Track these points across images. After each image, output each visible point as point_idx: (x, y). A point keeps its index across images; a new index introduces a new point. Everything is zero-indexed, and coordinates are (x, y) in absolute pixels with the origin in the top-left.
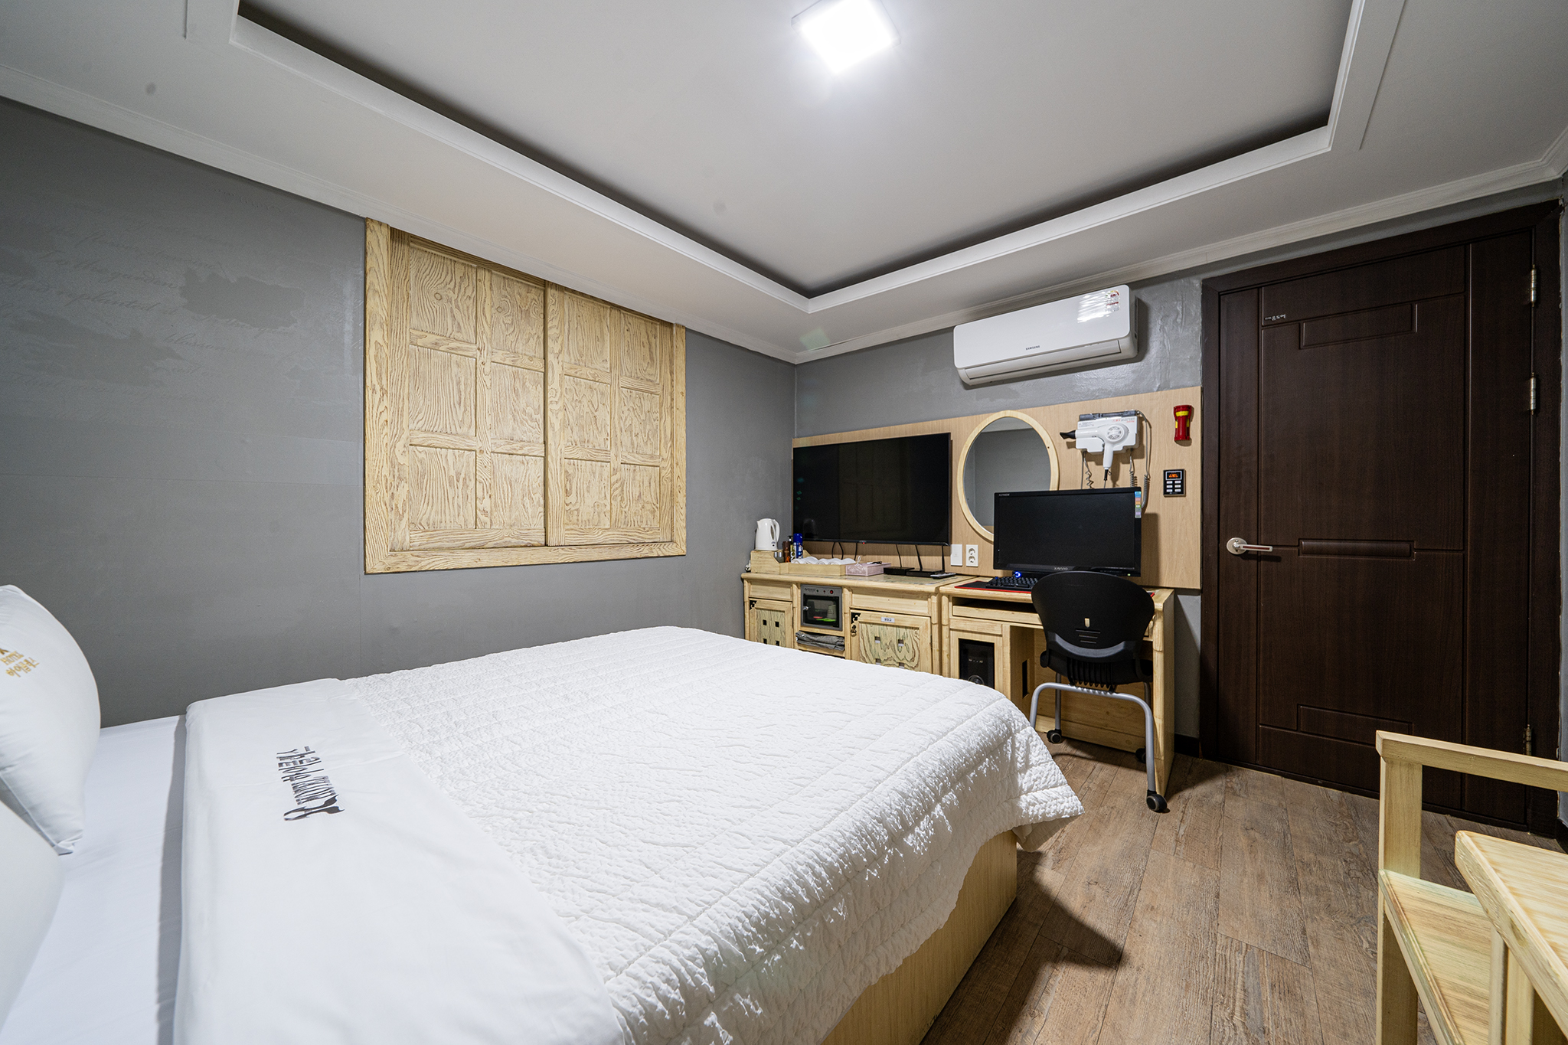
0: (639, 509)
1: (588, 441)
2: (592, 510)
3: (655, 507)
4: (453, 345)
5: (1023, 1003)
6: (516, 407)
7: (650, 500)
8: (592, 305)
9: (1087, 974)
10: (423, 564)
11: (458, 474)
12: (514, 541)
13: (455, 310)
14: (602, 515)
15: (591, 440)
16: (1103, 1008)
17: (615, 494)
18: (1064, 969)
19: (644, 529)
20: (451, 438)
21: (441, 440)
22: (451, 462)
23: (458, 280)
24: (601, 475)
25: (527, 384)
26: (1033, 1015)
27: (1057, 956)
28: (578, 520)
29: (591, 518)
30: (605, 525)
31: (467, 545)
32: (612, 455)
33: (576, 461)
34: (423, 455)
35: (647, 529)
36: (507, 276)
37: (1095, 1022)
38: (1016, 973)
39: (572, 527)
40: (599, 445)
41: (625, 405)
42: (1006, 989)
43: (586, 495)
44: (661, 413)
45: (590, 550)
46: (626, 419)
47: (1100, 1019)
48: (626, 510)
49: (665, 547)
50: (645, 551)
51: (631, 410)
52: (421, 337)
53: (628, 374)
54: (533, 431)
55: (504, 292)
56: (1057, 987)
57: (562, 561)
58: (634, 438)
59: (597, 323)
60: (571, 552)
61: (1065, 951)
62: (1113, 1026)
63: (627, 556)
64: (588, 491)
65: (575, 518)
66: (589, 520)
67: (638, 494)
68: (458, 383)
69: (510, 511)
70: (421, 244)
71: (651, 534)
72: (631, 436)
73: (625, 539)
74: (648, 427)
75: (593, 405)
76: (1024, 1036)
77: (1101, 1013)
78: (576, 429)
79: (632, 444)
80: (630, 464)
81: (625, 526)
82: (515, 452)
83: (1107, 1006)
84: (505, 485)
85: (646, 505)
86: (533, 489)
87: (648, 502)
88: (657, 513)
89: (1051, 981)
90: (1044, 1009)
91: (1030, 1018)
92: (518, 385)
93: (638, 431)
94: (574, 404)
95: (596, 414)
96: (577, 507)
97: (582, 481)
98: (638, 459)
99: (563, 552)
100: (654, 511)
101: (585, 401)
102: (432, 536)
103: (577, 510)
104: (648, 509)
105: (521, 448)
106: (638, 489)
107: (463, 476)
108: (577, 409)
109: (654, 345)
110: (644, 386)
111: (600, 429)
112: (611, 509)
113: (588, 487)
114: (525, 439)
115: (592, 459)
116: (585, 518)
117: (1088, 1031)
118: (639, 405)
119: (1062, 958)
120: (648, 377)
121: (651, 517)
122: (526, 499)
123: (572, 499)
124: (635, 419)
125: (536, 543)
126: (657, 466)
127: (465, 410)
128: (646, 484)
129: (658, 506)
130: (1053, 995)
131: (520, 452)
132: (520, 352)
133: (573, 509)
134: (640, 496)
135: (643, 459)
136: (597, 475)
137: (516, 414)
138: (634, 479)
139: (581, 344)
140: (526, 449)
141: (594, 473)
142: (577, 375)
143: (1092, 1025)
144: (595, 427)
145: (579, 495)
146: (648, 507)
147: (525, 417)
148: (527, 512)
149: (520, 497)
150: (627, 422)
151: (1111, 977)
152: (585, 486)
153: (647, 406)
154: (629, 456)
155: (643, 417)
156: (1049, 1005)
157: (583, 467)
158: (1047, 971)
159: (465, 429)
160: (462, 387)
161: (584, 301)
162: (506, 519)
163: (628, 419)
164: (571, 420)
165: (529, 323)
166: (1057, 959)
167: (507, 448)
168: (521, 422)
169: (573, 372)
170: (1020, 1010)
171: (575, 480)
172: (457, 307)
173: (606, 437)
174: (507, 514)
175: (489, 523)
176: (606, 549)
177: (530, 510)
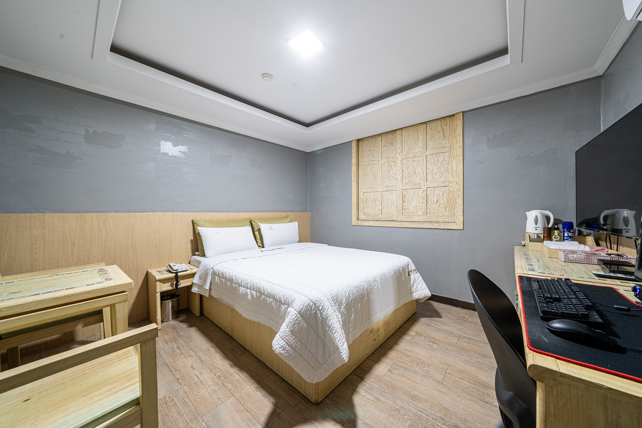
0: (437, 207)
1: (412, 182)
2: (414, 208)
3: (446, 205)
4: (372, 163)
5: (262, 387)
6: (389, 175)
7: (444, 202)
8: (414, 128)
9: (266, 414)
10: (362, 224)
11: (374, 199)
12: (388, 219)
13: (373, 152)
14: (419, 210)
15: (414, 181)
16: (250, 412)
17: (424, 201)
18: (271, 406)
19: (439, 216)
20: (372, 189)
21: (370, 190)
22: (372, 196)
23: (374, 143)
24: (418, 194)
25: (392, 167)
26: (257, 388)
27: (278, 407)
28: (408, 212)
29: (414, 211)
30: (420, 214)
31: (376, 220)
32: (422, 185)
33: (407, 190)
34: (366, 195)
35: (440, 216)
36: (386, 135)
37: (247, 406)
38: (274, 389)
39: (406, 215)
40: (417, 182)
41: (429, 162)
42: (269, 384)
43: (411, 203)
44: (449, 160)
45: (410, 223)
46: (430, 168)
47: (247, 408)
48: (430, 207)
49: (448, 225)
50: (436, 226)
51: (433, 163)
52: (365, 164)
53: (431, 149)
54: (394, 182)
55: (385, 140)
56: (264, 400)
57: (399, 227)
58: (434, 176)
59: (416, 134)
60: (402, 224)
61: (279, 411)
62: (242, 411)
63: (427, 227)
64: (412, 201)
65: (407, 211)
66: (413, 212)
67: (436, 200)
68: (374, 173)
69: (388, 209)
70: (365, 139)
71: (443, 218)
72: (433, 175)
73: (428, 220)
74: (442, 169)
75: (414, 167)
76: (251, 383)
77: (249, 410)
78: (407, 178)
79: (433, 178)
80: (432, 187)
81: (429, 215)
82: (388, 190)
83: (250, 413)
84: (386, 201)
85: (441, 205)
86: (394, 202)
87: (442, 204)
88: (448, 208)
89: (267, 399)
90: (257, 392)
91: (256, 387)
92: (390, 168)
93: (436, 172)
94: (406, 169)
95: (415, 170)
96: (408, 207)
97: (410, 197)
98: (436, 185)
99: (399, 223)
100: (446, 208)
101: (411, 167)
102: (368, 217)
103: (408, 208)
104: (442, 207)
105: (390, 188)
106: (436, 198)
107: (375, 199)
108: (408, 171)
109: (445, 130)
110: (439, 151)
111: (417, 176)
112: (422, 207)
113: (412, 199)
114: (392, 185)
115: (413, 188)
116: (411, 211)
117: (245, 402)
118: (437, 160)
119: (276, 408)
120: (442, 146)
121: (444, 210)
122: (392, 205)
123: (406, 204)
124: (434, 167)
125: (395, 220)
126: (447, 186)
127: (376, 180)
128: (441, 195)
129: (448, 205)
130: (262, 397)
131: (390, 190)
132: (390, 157)
133: (406, 208)
134: (437, 201)
135: (438, 184)
136: (416, 194)
137: (389, 178)
138: (434, 193)
139: (409, 145)
140: (391, 188)
141: (415, 194)
142: (407, 158)
143: (246, 404)
144: (415, 175)
145: (408, 203)
146: (442, 206)
147: (392, 178)
148: (393, 210)
149: (390, 205)
150: (430, 170)
151: (261, 423)
152: (411, 199)
153: (441, 159)
154: (430, 184)
155: (439, 165)
156: (258, 394)
157: (410, 192)
158: (272, 400)
159: (376, 186)
160: (375, 174)
161: (410, 129)
162: (386, 212)
163: (431, 168)
164: (405, 175)
165: (393, 146)
166: (276, 405)
167: (386, 189)
168: (391, 180)
169: (405, 157)
170: (260, 385)
171: (407, 197)
172: (374, 151)
173: (420, 178)
174: (387, 210)
175: (381, 213)
176: (416, 224)
177: (393, 209)
